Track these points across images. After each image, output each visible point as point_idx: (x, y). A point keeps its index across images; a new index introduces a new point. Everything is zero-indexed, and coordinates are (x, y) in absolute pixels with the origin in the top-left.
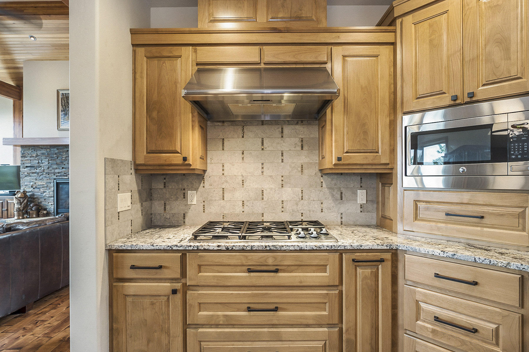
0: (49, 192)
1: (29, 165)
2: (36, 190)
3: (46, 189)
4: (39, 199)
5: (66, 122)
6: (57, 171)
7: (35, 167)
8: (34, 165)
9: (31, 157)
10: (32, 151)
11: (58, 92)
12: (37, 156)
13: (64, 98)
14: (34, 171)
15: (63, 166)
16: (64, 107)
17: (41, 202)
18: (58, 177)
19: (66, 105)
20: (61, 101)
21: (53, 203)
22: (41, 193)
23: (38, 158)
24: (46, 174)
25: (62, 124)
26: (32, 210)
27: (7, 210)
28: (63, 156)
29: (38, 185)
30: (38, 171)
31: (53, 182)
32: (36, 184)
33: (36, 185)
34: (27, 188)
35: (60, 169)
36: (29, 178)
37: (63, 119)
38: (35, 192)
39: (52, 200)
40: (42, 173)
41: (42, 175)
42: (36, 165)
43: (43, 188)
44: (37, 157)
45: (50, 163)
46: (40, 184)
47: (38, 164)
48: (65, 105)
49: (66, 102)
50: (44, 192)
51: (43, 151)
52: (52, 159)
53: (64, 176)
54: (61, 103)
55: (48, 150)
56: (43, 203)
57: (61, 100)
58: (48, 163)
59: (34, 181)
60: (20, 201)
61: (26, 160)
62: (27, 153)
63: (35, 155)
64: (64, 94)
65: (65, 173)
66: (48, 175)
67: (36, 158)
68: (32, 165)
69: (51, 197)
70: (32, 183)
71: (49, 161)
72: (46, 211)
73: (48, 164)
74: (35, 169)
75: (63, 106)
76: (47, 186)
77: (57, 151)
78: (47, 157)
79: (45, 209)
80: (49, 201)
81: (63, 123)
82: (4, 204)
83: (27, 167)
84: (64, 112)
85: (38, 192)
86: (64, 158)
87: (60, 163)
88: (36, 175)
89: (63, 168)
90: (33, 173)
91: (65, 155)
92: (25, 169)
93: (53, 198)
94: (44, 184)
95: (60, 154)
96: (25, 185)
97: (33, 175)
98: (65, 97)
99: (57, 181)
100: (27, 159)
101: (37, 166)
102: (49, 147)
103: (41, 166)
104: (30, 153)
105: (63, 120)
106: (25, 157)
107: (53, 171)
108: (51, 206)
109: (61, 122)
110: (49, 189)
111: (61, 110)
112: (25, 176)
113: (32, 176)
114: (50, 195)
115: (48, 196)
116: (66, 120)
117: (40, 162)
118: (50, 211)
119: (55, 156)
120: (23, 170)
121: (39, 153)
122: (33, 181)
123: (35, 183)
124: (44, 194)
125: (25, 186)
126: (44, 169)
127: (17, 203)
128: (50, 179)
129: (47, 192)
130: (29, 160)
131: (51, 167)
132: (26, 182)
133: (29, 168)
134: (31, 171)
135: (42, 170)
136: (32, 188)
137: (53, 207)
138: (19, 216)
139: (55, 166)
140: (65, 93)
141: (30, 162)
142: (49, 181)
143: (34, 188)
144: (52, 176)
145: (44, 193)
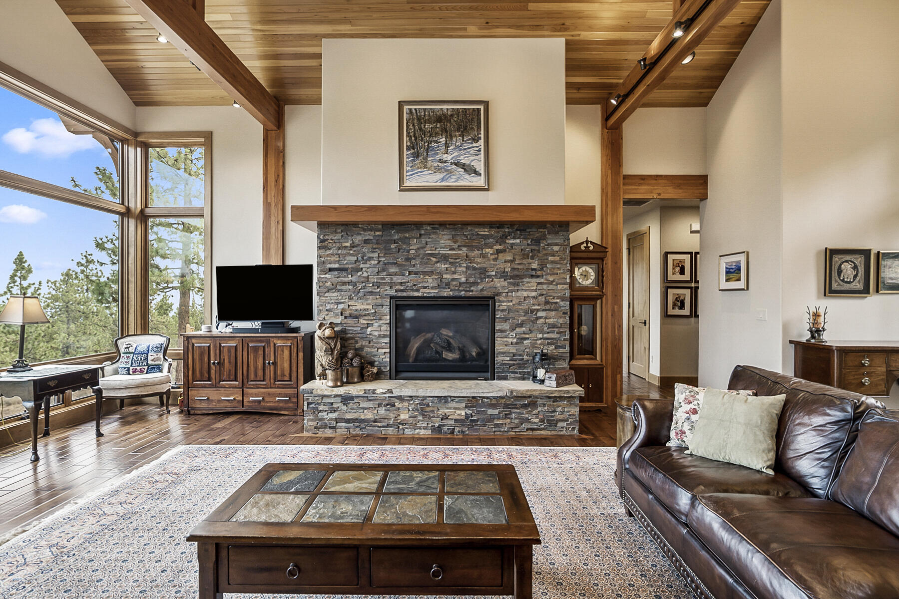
0: (380, 326)
1: (336, 266)
2: (349, 321)
3: (372, 318)
4: (357, 342)
5: (417, 173)
6: (397, 279)
7: (349, 271)
8: (347, 266)
9: (339, 249)
10: (342, 236)
11: (401, 104)
12: (353, 247)
13: (413, 119)
14: (346, 279)
15: (411, 269)
16: (413, 138)
17: (362, 348)
18: (400, 294)
19: (417, 135)
20: (408, 126)
21: (388, 350)
22: (362, 328)
23: (355, 251)
24: (373, 285)
25: (408, 177)
26: (352, 365)
27: (275, 364)
28: (411, 248)
29: (356, 310)
30: (354, 279)
31: (389, 304)
32: (351, 307)
33: (351, 310)
34: (331, 317)
35: (404, 275)
36: (336, 294)
37: (410, 165)
38: (350, 325)
39: (386, 343)
40: (364, 284)
41: (364, 287)
42: (350, 266)
43: (366, 318)
44: (355, 249)
45: (381, 263)
46: (358, 307)
47: (355, 263)
48: (414, 136)
49: (417, 127)
50: (368, 325)
51: (369, 235)
52: (387, 251)
53: (413, 290)
54: (407, 131)
55: (377, 233)
56: (367, 350)
57: (407, 123)
58: (376, 262)
59: (347, 300)
60: (329, 344)
61: (328, 256)
62: (332, 240)
63: (348, 245)
64: (414, 111)
65: (414, 285)
66: (378, 287)
67: (351, 250)
68: (342, 266)
69: (385, 336)
70: (341, 306)
71: (379, 257)
72: (376, 368)
73: (378, 263)
74: (350, 276)
75: (410, 138)
76: (376, 312)
77: (396, 237)
78: (375, 249)
79: (372, 364)
80: (379, 345)
81: (412, 175)
83: (331, 270)
84: (412, 151)
85: (355, 325)
86: (413, 252)
87: (404, 263)
88: (351, 287)
89: (410, 273)
90: (344, 283)
91: (415, 244)
92: (327, 276)
93: (387, 340)
94: (368, 307)
95: (404, 243)
96: (327, 310)
97: (343, 288)
98: (415, 116)
99: (398, 303)
100: (331, 252)
101: (352, 268)
102: (380, 226)
103: (362, 268)
104: (339, 239)
105: (410, 169)
106: (326, 248)
107: (388, 280)
108: (383, 357)
109: (407, 172)
110: (380, 319)
111: (407, 146)
112: (326, 290)
113: (341, 290)
114: (382, 333)
115: (376, 333)
116: (418, 168)
117: (360, 258)
118: (382, 368)
119: (392, 247)
120: (322, 276)
121: (358, 239)
122: (342, 301)
123: (349, 306)
124: (369, 329)
125: (326, 313)
126: (368, 276)
127: (326, 349)
128: (382, 297)
129: (376, 325)
130: (336, 254)
131: (383, 270)
132: (329, 303)
133: (336, 273)
134: (339, 280)
135: (364, 277)
136: (343, 317)
137: (388, 360)
138: (335, 380)
139: (393, 270)
140: (415, 109)
141: (338, 259)
142: (379, 301)
143: (346, 317)
144: (386, 290)
145: (368, 327)
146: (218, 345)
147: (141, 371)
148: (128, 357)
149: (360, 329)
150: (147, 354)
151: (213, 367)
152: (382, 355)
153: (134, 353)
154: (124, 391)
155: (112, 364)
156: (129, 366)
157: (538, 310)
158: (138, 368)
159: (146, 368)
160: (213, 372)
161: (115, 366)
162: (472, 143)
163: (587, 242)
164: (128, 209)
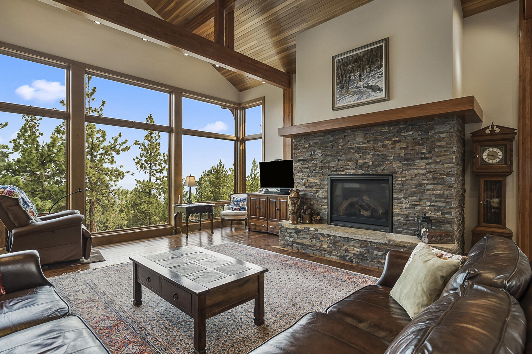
0: (323, 192)
1: (302, 158)
2: (308, 189)
3: (319, 188)
4: (311, 201)
5: (343, 98)
6: (331, 164)
7: (308, 161)
8: (307, 158)
9: (303, 148)
10: (304, 141)
11: (333, 59)
12: (310, 147)
13: (340, 65)
14: (306, 166)
15: (339, 158)
16: (340, 77)
17: (313, 205)
18: (333, 173)
19: (343, 74)
20: (337, 71)
21: (327, 207)
22: (314, 193)
23: (310, 149)
24: (319, 168)
25: (338, 102)
26: (305, 213)
27: (280, 210)
28: (339, 145)
29: (311, 183)
30: (310, 165)
31: (327, 179)
32: (308, 181)
33: (309, 183)
34: (299, 186)
35: (335, 162)
36: (301, 174)
37: (339, 94)
38: (308, 191)
39: (325, 202)
40: (315, 168)
41: (315, 170)
42: (308, 158)
43: (316, 187)
44: (310, 148)
45: (323, 155)
46: (312, 181)
47: (311, 156)
48: (341, 75)
49: (343, 70)
50: (317, 192)
51: (317, 140)
52: (326, 148)
53: (341, 171)
54: (337, 74)
55: (321, 138)
56: (316, 206)
57: (337, 69)
58: (321, 155)
59: (307, 177)
60: (294, 201)
61: (298, 153)
62: (300, 144)
63: (307, 146)
64: (341, 60)
65: (342, 168)
66: (322, 170)
67: (308, 149)
68: (305, 158)
69: (325, 198)
70: (304, 181)
71: (322, 152)
72: (319, 217)
73: (322, 155)
74: (308, 164)
75: (339, 78)
76: (320, 184)
77: (331, 139)
78: (320, 147)
79: (318, 214)
80: (322, 204)
81: (340, 100)
82: (277, 203)
83: (299, 160)
84: (340, 85)
85: (310, 191)
86: (340, 147)
87: (335, 154)
88: (308, 170)
89: (339, 160)
90: (305, 168)
91: (341, 143)
92: (298, 164)
93: (326, 201)
94: (316, 181)
95: (336, 142)
96: (297, 183)
97: (305, 170)
98: (341, 63)
99: (332, 178)
100: (299, 151)
101: (309, 159)
102: (323, 134)
103: (314, 159)
104: (303, 143)
105: (339, 96)
106: (296, 149)
107: (327, 165)
108: (325, 210)
109: (337, 99)
110: (323, 188)
111: (337, 83)
112: (297, 172)
113: (304, 172)
114: (324, 196)
115: (321, 197)
116: (343, 95)
117: (313, 153)
118: (324, 217)
119: (329, 145)
120: (296, 164)
121: (312, 142)
122: (305, 177)
123: (308, 180)
124: (317, 194)
125: (297, 184)
126: (317, 163)
127: (291, 203)
128: (323, 175)
129: (321, 191)
130: (302, 152)
131: (325, 159)
132: (298, 179)
133: (302, 162)
134: (303, 166)
135: (315, 164)
136: (305, 187)
137: (327, 212)
138: (293, 220)
139: (329, 159)
140: (342, 59)
141: (302, 154)
142: (322, 178)
143: (306, 187)
144: (326, 171)
145: (317, 193)
146: (259, 199)
147: (237, 210)
148: (233, 203)
149: (312, 193)
150: (240, 202)
151: (257, 209)
152: (324, 209)
153: (235, 201)
154: (229, 217)
155: (228, 205)
156: (233, 207)
157: (427, 184)
158: (236, 208)
159: (239, 208)
160: (257, 211)
161: (229, 206)
162: (377, 70)
163: (492, 126)
164: (237, 138)
